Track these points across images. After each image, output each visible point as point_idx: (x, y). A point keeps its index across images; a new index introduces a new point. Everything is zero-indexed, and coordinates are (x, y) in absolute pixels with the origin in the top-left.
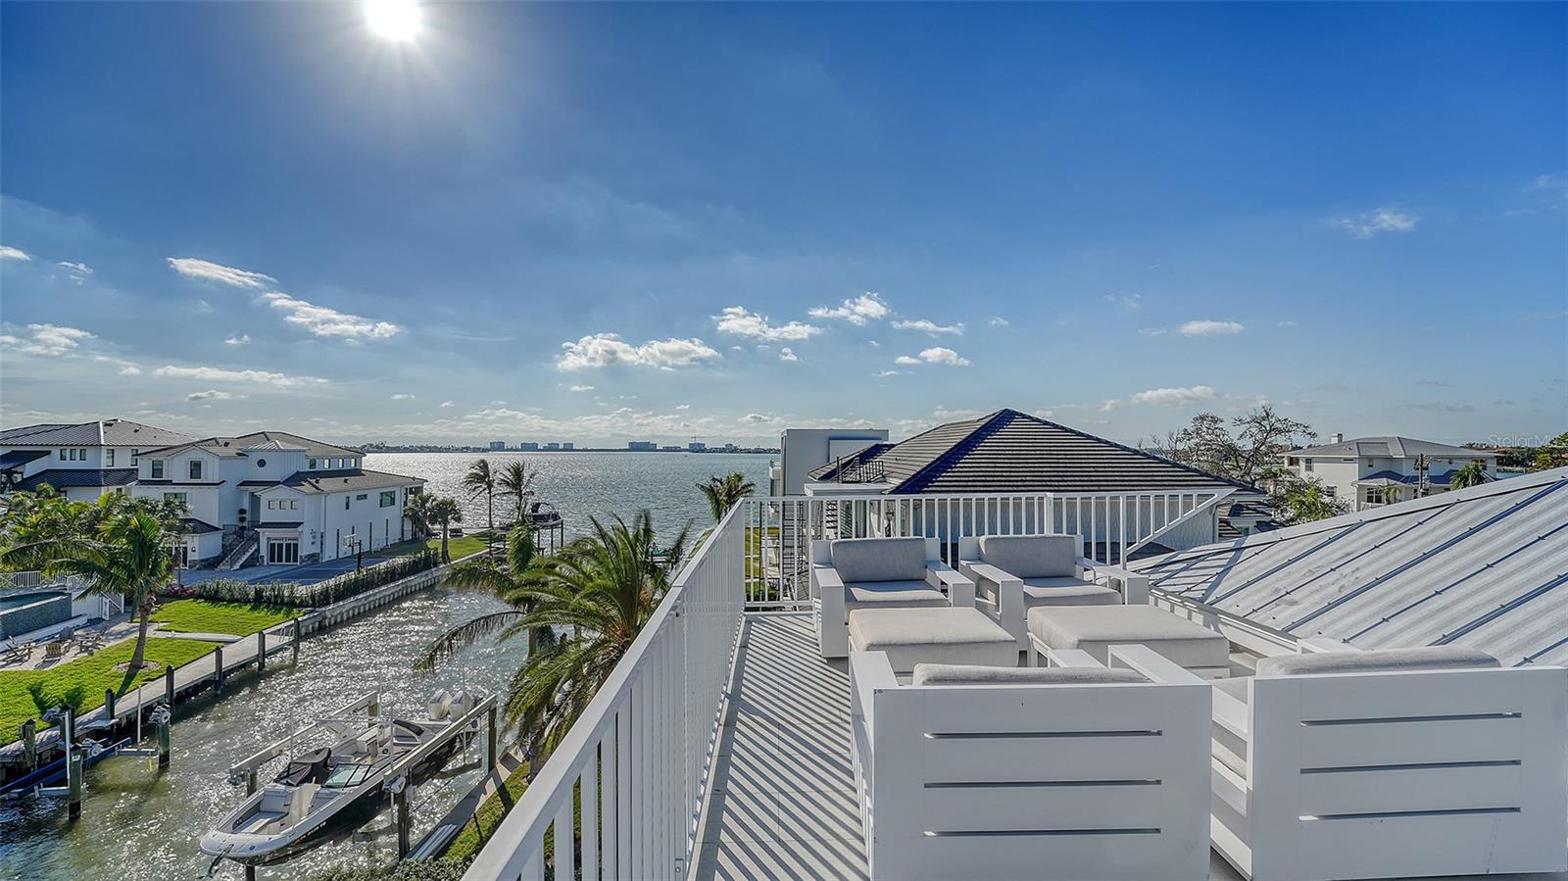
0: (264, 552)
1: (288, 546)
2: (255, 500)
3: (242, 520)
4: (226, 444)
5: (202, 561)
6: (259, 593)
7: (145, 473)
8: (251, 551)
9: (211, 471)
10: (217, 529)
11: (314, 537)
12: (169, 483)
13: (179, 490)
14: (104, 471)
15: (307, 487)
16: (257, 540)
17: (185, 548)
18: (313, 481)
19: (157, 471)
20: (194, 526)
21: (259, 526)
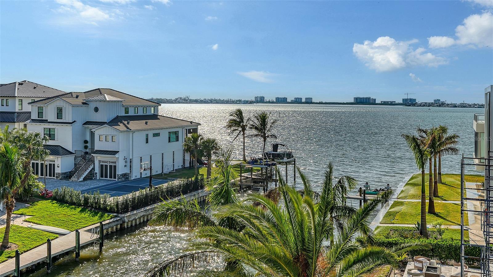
0: (97, 170)
1: (111, 166)
2: (92, 134)
3: (86, 147)
4: (77, 97)
5: (63, 174)
6: (86, 200)
7: (34, 116)
8: (90, 169)
9: (68, 116)
10: (71, 153)
11: (126, 162)
12: (46, 121)
13: (51, 126)
14: (18, 113)
15: (121, 127)
16: (93, 162)
17: (54, 165)
18: (126, 122)
19: (40, 114)
20: (56, 151)
21: (94, 153)
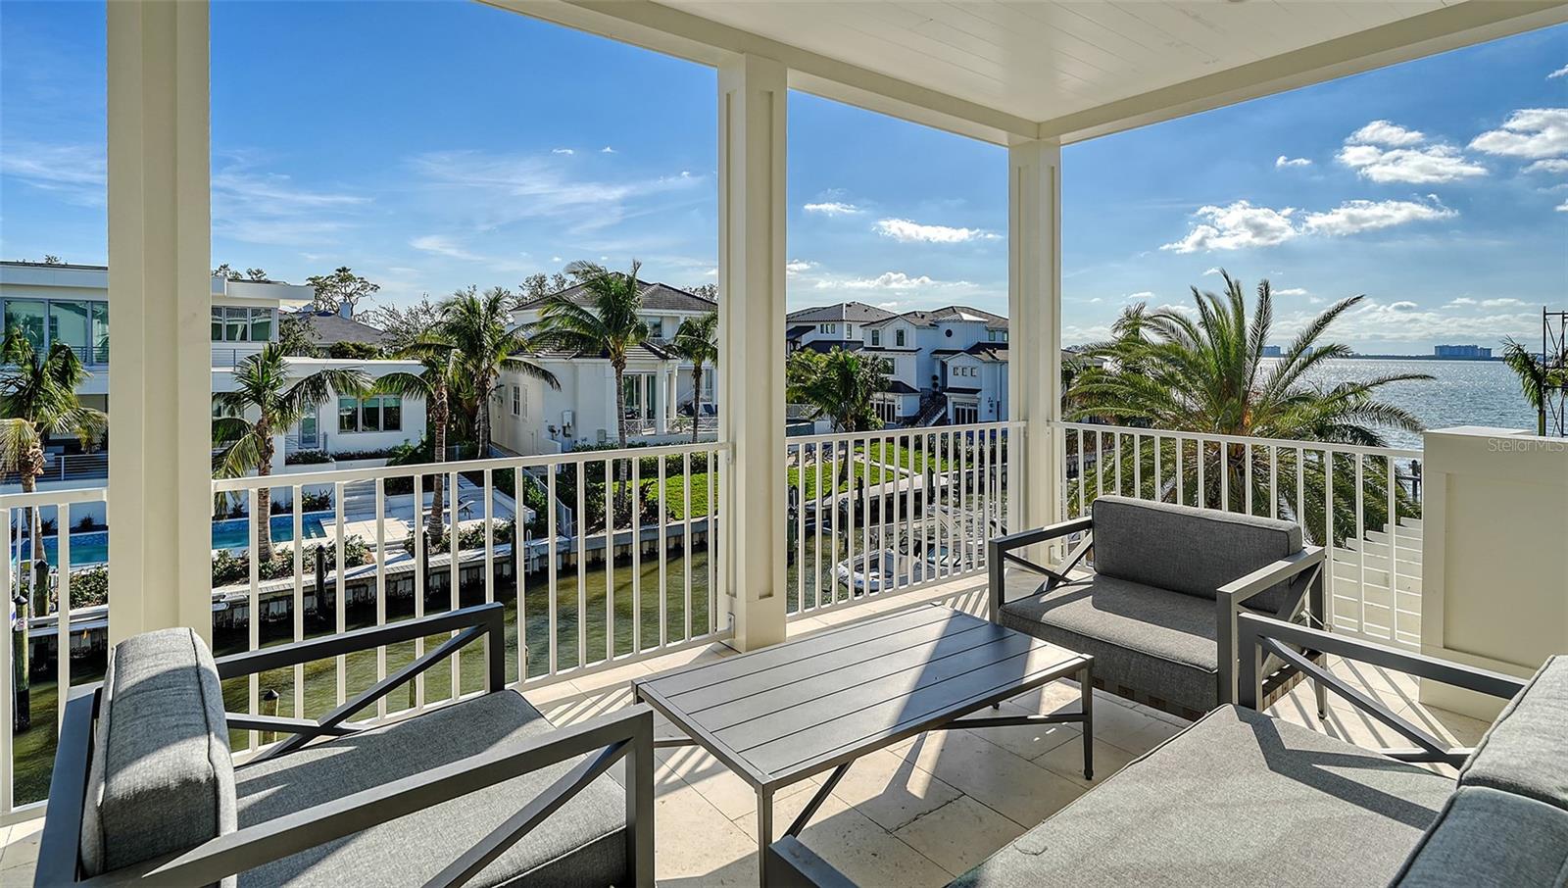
0: (951, 416)
1: (970, 411)
2: (944, 366)
3: (935, 385)
4: (923, 317)
5: (905, 418)
7: (868, 344)
8: (941, 414)
9: (911, 342)
10: (914, 391)
11: (991, 405)
12: (882, 349)
13: (889, 355)
14: (846, 342)
15: (984, 356)
16: (945, 404)
17: (894, 406)
18: (991, 351)
19: (875, 340)
20: (898, 388)
21: (947, 391)
